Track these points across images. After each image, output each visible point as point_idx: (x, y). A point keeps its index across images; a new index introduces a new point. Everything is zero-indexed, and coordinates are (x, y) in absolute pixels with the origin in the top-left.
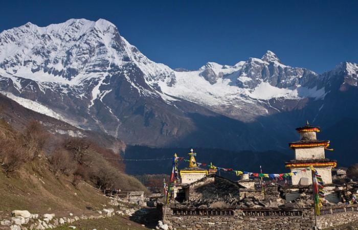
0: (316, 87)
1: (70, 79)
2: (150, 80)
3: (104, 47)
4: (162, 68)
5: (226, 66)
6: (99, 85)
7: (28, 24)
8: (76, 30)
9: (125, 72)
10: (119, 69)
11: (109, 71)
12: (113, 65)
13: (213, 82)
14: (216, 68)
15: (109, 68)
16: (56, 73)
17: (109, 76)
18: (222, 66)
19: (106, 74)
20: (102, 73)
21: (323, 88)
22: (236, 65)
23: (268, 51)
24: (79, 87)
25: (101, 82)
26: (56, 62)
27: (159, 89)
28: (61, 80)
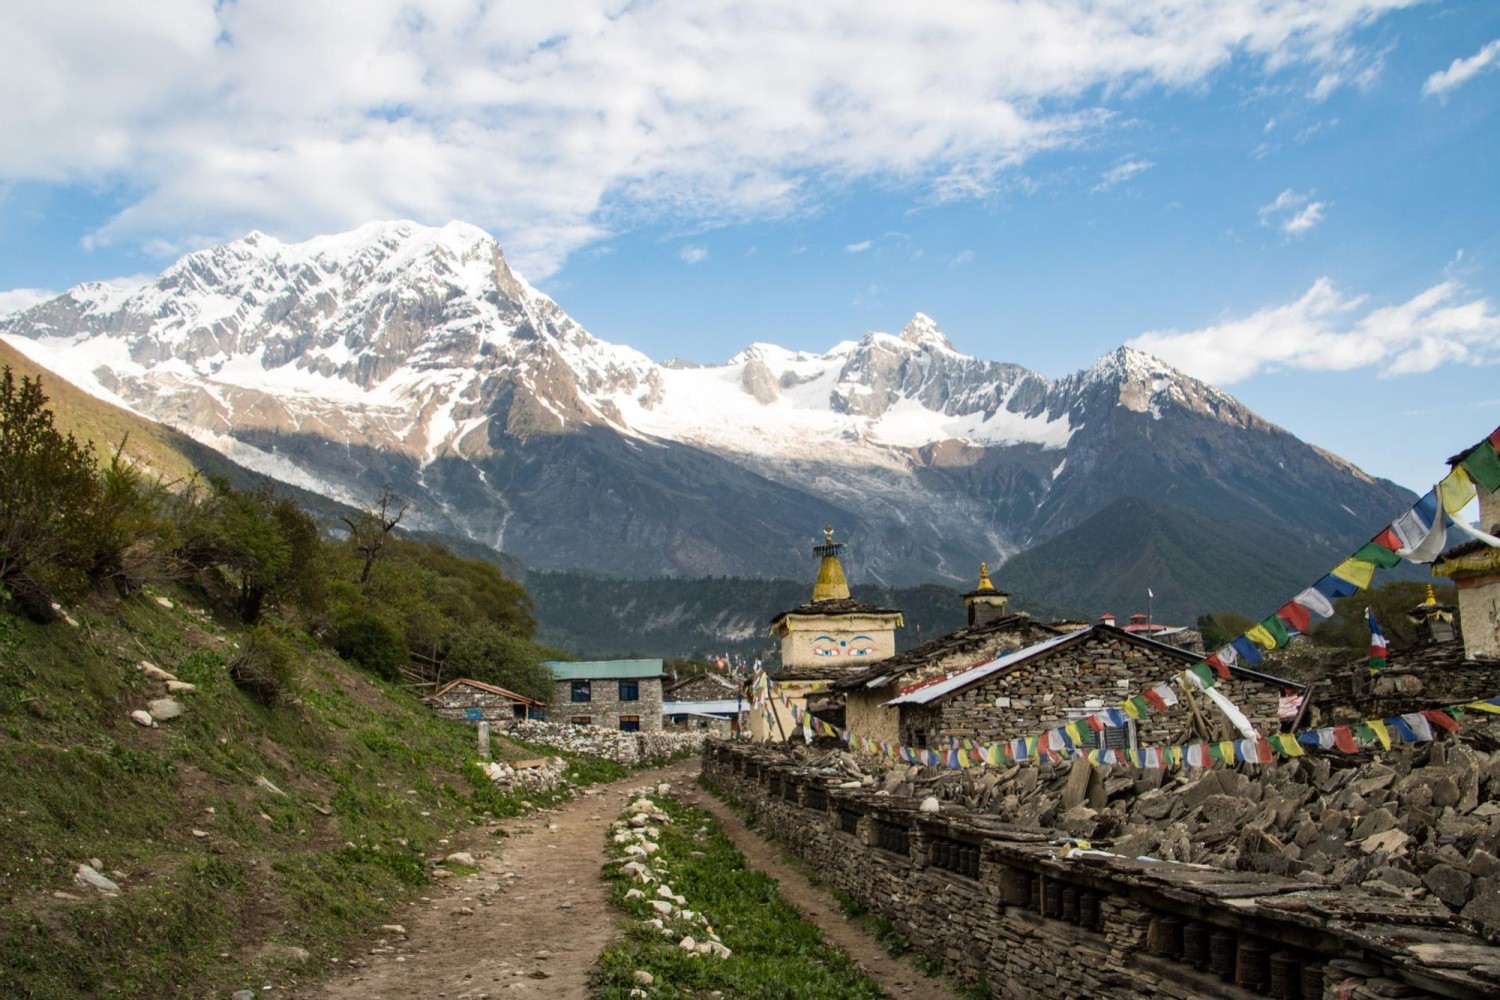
0: (1045, 414)
1: (368, 387)
2: (592, 391)
3: (463, 299)
4: (626, 356)
5: (802, 353)
6: (450, 405)
7: (252, 234)
8: (387, 251)
9: (524, 367)
10: (505, 361)
11: (479, 367)
12: (488, 349)
13: (766, 399)
14: (775, 358)
15: (478, 358)
16: (328, 369)
17: (477, 379)
18: (791, 354)
19: (469, 374)
20: (459, 371)
21: (1066, 417)
22: (833, 352)
23: (919, 315)
24: (395, 411)
25: (454, 397)
26: (329, 340)
27: (616, 415)
28: (344, 392)
